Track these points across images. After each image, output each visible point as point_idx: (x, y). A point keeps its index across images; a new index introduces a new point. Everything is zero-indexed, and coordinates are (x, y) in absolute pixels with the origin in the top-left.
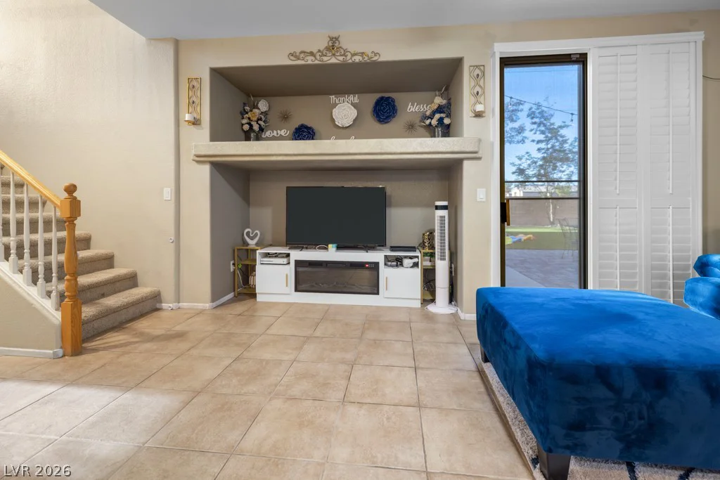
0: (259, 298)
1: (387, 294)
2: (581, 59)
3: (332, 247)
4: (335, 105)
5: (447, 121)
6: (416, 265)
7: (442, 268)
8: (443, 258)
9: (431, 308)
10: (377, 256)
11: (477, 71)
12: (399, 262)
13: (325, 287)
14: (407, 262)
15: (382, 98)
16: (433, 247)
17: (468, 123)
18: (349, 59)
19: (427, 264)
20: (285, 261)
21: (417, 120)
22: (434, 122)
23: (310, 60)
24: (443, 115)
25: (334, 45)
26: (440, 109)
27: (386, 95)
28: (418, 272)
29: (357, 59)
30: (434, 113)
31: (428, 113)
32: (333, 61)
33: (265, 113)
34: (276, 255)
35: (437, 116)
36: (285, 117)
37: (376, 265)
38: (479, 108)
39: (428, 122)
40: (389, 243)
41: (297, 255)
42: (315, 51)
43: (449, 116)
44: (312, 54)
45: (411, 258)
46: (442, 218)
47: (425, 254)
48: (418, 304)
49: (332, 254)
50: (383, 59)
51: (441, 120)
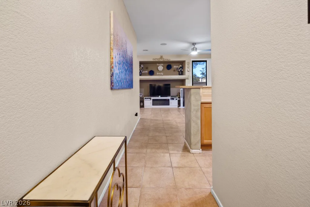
0: (145, 107)
1: (171, 105)
2: (206, 61)
3: (160, 96)
4: (158, 66)
5: (182, 70)
6: (176, 99)
7: (182, 99)
8: (182, 98)
9: (180, 107)
10: (169, 98)
11: (188, 63)
12: (173, 99)
13: (159, 104)
14: (175, 99)
15: (168, 65)
16: (179, 96)
17: (186, 73)
18: (164, 60)
19: (179, 99)
20: (150, 99)
21: (176, 69)
22: (180, 70)
23: (157, 60)
24: (181, 69)
25: (161, 57)
26: (181, 68)
27: (169, 64)
28: (177, 101)
29: (166, 60)
30: (180, 68)
31: (178, 68)
32: (161, 60)
33: (142, 68)
34: (148, 98)
35: (180, 69)
36: (147, 68)
37: (169, 99)
38: (189, 70)
39: (178, 70)
40: (171, 95)
41: (153, 98)
42: (158, 58)
43: (182, 69)
44: (157, 59)
45: (176, 98)
46: (182, 90)
47: (178, 97)
48: (177, 107)
49: (160, 98)
50: (171, 60)
51: (181, 70)
